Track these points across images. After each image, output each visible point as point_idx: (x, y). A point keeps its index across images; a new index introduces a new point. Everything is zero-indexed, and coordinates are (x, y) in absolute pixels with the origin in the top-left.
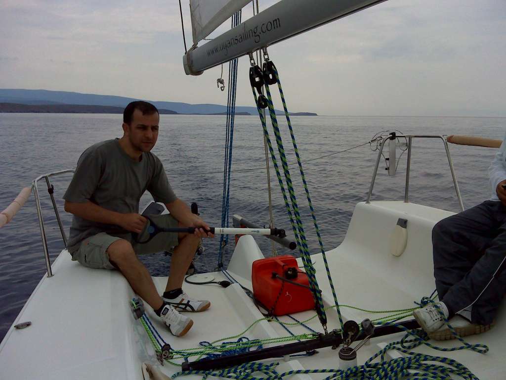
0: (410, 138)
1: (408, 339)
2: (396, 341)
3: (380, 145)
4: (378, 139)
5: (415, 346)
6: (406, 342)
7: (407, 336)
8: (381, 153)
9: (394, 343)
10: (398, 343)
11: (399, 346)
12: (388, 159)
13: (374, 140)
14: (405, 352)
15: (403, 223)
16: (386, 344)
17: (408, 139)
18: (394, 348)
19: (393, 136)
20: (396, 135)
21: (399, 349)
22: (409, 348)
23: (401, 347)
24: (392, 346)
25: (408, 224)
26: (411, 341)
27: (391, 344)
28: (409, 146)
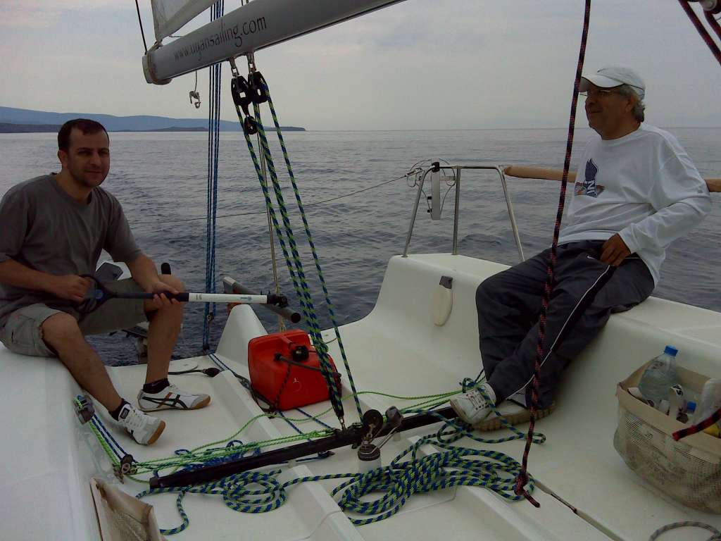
0: (459, 169)
1: (446, 430)
2: (432, 434)
3: (420, 180)
4: (417, 171)
5: (456, 439)
6: (446, 434)
7: (444, 427)
8: (421, 190)
9: (429, 436)
10: (434, 436)
11: (435, 439)
12: (430, 198)
13: (413, 172)
14: (442, 446)
15: (447, 282)
16: (420, 438)
17: (455, 170)
18: (429, 442)
19: (437, 167)
20: (440, 166)
21: (435, 443)
22: (449, 441)
23: (437, 441)
24: (426, 440)
25: (453, 284)
26: (451, 432)
27: (425, 438)
28: (457, 179)
